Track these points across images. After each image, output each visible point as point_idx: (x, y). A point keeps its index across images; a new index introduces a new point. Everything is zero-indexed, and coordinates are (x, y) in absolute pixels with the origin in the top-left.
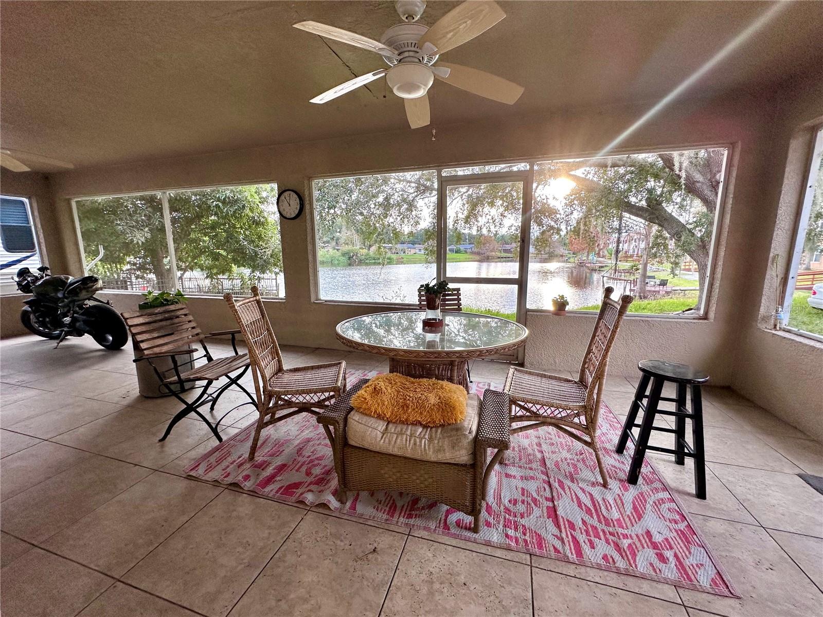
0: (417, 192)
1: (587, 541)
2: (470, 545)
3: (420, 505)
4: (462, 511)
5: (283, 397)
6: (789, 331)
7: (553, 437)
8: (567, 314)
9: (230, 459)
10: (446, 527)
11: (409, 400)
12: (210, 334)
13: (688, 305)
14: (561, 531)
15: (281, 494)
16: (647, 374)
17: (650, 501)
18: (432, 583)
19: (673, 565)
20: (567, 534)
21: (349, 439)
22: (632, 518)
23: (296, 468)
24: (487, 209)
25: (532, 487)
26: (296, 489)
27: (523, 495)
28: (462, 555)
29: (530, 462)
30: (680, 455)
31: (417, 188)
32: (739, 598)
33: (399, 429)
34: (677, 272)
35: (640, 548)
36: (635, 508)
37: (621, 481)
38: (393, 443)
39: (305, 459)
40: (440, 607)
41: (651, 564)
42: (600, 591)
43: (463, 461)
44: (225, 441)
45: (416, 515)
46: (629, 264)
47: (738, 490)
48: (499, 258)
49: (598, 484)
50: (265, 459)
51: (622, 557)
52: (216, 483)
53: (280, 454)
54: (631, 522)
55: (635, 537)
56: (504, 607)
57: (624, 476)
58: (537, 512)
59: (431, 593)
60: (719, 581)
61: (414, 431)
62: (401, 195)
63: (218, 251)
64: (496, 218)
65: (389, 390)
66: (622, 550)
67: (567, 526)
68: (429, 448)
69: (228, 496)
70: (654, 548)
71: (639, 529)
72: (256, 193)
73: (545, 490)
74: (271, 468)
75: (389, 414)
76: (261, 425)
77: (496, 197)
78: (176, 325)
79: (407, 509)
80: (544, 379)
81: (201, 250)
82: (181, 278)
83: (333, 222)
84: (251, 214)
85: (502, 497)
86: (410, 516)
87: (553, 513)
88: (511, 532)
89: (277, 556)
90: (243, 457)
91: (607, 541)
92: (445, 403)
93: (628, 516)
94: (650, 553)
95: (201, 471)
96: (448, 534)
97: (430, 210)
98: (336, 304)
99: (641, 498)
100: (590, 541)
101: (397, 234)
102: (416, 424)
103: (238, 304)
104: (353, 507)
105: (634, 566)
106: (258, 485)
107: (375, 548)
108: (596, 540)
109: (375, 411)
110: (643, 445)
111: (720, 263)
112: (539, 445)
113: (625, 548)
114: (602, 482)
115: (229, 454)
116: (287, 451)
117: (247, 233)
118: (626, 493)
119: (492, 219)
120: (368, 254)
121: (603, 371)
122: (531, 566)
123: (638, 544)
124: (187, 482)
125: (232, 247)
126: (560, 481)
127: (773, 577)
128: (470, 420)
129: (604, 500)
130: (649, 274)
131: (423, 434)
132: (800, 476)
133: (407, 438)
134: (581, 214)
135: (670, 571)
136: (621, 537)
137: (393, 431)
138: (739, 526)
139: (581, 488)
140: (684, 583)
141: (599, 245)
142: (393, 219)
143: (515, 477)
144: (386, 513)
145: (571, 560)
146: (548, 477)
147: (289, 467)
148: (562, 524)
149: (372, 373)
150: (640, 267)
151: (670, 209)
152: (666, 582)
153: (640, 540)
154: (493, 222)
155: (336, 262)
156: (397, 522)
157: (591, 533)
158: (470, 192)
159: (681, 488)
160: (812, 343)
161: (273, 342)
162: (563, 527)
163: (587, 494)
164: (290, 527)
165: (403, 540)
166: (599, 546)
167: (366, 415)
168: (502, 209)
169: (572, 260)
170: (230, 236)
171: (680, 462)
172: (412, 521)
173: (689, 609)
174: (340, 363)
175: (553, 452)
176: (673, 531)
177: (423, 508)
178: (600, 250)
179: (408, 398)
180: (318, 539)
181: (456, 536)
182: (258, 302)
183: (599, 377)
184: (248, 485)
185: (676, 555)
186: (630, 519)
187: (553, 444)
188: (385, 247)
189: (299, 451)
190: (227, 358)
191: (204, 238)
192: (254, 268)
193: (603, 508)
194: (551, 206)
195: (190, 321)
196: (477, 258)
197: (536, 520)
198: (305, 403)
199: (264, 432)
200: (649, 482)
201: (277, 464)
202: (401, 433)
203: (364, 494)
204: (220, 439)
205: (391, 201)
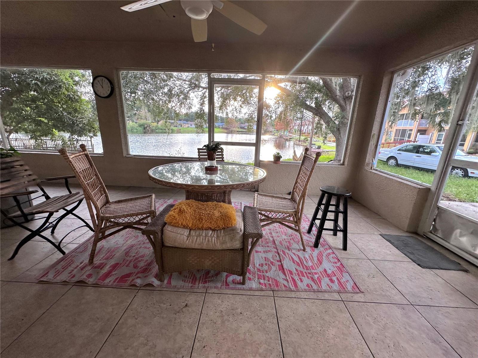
0: (190, 87)
1: (299, 279)
2: (241, 292)
3: (210, 275)
4: (236, 274)
5: (112, 220)
6: (376, 170)
7: (277, 229)
8: (281, 163)
9: (74, 266)
10: (227, 284)
11: (202, 215)
12: (46, 179)
13: (330, 159)
14: (286, 276)
15: (117, 282)
16: (324, 193)
17: (324, 255)
18: (223, 316)
19: (337, 283)
20: (289, 277)
21: (164, 242)
22: (317, 264)
23: (126, 265)
24: (232, 102)
25: (270, 256)
26: (128, 278)
27: (266, 260)
28: (238, 298)
29: (267, 243)
30: (335, 231)
31: (190, 85)
32: (363, 292)
33: (197, 233)
34: (325, 142)
35: (322, 278)
36: (318, 259)
37: (311, 247)
38: (194, 242)
39: (131, 258)
40: (229, 329)
41: (328, 285)
42: (308, 302)
43: (237, 247)
44: (68, 254)
45: (209, 281)
46: (303, 137)
47: (359, 244)
48: (238, 131)
49: (301, 250)
50: (101, 262)
51: (315, 283)
52: (65, 283)
53: (113, 257)
54: (317, 266)
55: (320, 273)
56: (263, 320)
57: (312, 244)
58: (274, 268)
59: (223, 322)
60: (355, 287)
61: (207, 233)
62: (180, 88)
63: (39, 119)
64: (237, 108)
65: (189, 210)
66: (315, 280)
67: (289, 273)
68: (217, 242)
69: (76, 290)
70: (328, 277)
71: (321, 269)
72: (69, 77)
73: (276, 256)
74: (107, 267)
75: (191, 224)
76: (97, 240)
77: (237, 95)
78: (13, 173)
79: (203, 278)
80: (273, 198)
81: (24, 117)
82: (8, 138)
83: (135, 103)
84: (66, 93)
85: (255, 263)
86: (205, 282)
87: (282, 268)
88: (262, 281)
89: (120, 322)
90: (84, 262)
91: (308, 278)
92: (225, 216)
93: (316, 264)
94: (327, 279)
95: (50, 276)
96: (229, 288)
97: (198, 100)
98: (142, 157)
99: (320, 254)
100: (300, 279)
101: (177, 115)
102: (208, 229)
103: (71, 157)
104: (169, 283)
105: (321, 287)
106: (99, 279)
107: (187, 304)
108: (303, 278)
109: (182, 224)
110: (321, 228)
111: (351, 137)
112: (271, 233)
113: (316, 279)
114: (303, 248)
115: (73, 262)
116: (118, 254)
117: (65, 106)
118: (314, 253)
119: (235, 108)
120: (157, 126)
121: (305, 193)
122: (274, 297)
123: (321, 276)
124: (41, 285)
125: (53, 117)
126: (283, 251)
127: (375, 280)
128: (239, 224)
129: (304, 257)
130: (313, 143)
131: (213, 234)
132: (380, 235)
133: (203, 237)
134: (283, 109)
135: (336, 286)
136: (314, 274)
137: (194, 234)
138: (360, 260)
139: (293, 253)
140: (342, 290)
141: (290, 126)
142: (174, 104)
143: (260, 252)
144: (190, 283)
145: (293, 290)
146: (277, 250)
147: (121, 264)
148: (286, 272)
149: (170, 200)
150: (309, 139)
151: (325, 109)
152: (335, 291)
153: (322, 274)
154: (236, 110)
155: (135, 131)
156: (198, 287)
157: (300, 275)
158: (222, 91)
159: (336, 247)
160: (386, 175)
161: (101, 183)
162: (287, 274)
163: (297, 256)
164: (128, 302)
165: (203, 296)
166: (305, 280)
167: (175, 226)
168: (240, 103)
169: (276, 134)
170: (50, 108)
171: (335, 234)
172: (206, 285)
173: (345, 302)
174: (151, 196)
175: (278, 237)
176: (335, 267)
177: (212, 276)
178: (290, 130)
179: (202, 214)
180: (149, 306)
181: (233, 289)
182: (87, 156)
183: (303, 196)
184: (91, 280)
185: (337, 279)
186: (317, 265)
187: (277, 232)
188: (169, 122)
189: (127, 253)
190: (62, 196)
191: (27, 109)
192: (73, 133)
193: (304, 261)
194: (267, 103)
195: (26, 170)
196: (226, 131)
197: (274, 272)
198: (130, 223)
199: (99, 244)
200: (323, 246)
201: (111, 264)
202: (199, 236)
203: (175, 274)
204: (63, 253)
205: (173, 92)
